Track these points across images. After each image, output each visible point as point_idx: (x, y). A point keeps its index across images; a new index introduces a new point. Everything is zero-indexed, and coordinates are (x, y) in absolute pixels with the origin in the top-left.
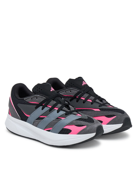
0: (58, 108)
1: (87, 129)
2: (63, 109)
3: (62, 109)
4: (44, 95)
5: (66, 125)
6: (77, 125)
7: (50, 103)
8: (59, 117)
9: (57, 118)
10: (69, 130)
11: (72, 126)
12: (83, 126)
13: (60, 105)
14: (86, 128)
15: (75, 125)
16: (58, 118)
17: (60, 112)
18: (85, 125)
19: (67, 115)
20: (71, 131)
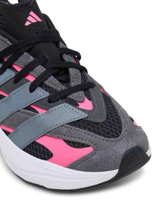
0: (35, 78)
1: (94, 157)
2: (46, 82)
3: (43, 83)
4: (8, 35)
5: (44, 135)
6: (68, 142)
7: (19, 59)
8: (31, 105)
9: (29, 106)
10: (46, 151)
11: (56, 139)
12: (84, 146)
13: (40, 69)
14: (92, 154)
15: (65, 141)
16: (29, 108)
17: (36, 90)
18: (90, 143)
19: (53, 102)
20: (52, 155)
